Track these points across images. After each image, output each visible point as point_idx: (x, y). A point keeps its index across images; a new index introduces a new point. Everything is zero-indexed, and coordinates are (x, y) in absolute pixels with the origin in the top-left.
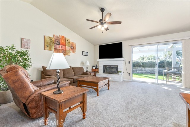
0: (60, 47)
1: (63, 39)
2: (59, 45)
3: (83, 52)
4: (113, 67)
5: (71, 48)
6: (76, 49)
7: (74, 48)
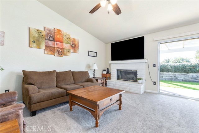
0: (54, 44)
1: (59, 33)
2: (53, 42)
3: (89, 51)
4: (131, 71)
5: (72, 46)
6: (78, 47)
7: (77, 46)
